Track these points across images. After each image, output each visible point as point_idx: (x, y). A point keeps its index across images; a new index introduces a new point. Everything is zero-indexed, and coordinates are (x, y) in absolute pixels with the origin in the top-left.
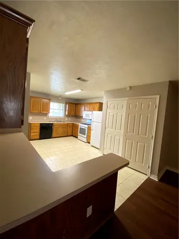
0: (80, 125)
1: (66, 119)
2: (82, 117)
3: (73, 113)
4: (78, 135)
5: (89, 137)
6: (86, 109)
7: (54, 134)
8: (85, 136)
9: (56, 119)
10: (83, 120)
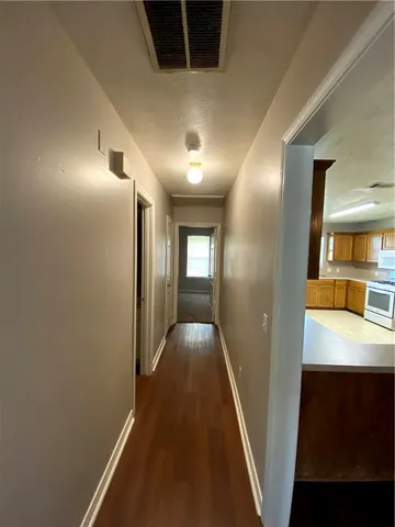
0: (369, 283)
1: (329, 270)
2: (376, 264)
3: (347, 256)
4: (363, 309)
6: (388, 243)
8: (390, 314)
10: (376, 273)
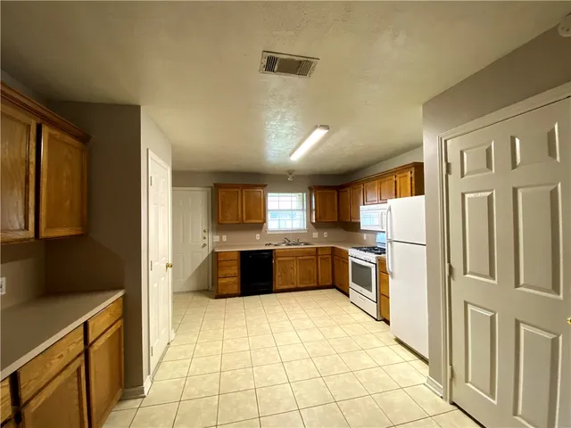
1: (315, 235)
3: (332, 216)
4: (348, 286)
5: (383, 299)
6: (370, 196)
7: (278, 282)
8: (373, 295)
9: (287, 237)
10: (360, 237)
